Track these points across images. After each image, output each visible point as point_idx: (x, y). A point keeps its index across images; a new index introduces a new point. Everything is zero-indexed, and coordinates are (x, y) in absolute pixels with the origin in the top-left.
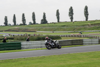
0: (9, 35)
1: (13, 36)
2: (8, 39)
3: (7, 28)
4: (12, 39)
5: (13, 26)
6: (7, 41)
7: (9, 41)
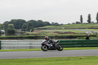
0: (92, 32)
1: (96, 33)
2: (90, 36)
3: (90, 25)
4: (95, 36)
5: (96, 23)
6: (90, 38)
7: (91, 38)
